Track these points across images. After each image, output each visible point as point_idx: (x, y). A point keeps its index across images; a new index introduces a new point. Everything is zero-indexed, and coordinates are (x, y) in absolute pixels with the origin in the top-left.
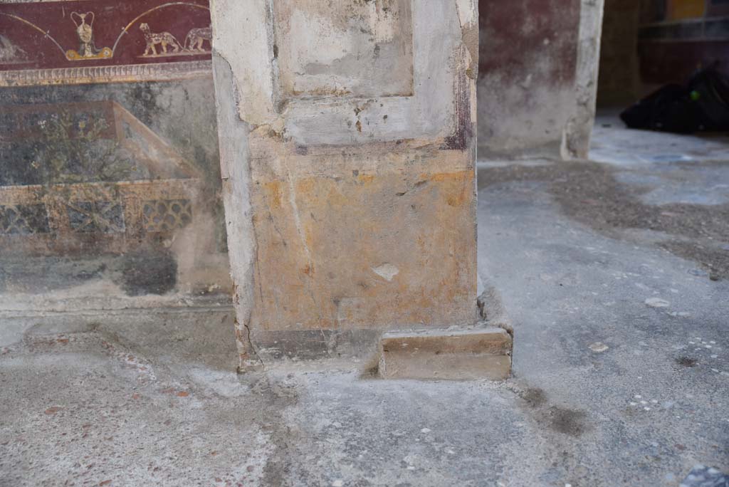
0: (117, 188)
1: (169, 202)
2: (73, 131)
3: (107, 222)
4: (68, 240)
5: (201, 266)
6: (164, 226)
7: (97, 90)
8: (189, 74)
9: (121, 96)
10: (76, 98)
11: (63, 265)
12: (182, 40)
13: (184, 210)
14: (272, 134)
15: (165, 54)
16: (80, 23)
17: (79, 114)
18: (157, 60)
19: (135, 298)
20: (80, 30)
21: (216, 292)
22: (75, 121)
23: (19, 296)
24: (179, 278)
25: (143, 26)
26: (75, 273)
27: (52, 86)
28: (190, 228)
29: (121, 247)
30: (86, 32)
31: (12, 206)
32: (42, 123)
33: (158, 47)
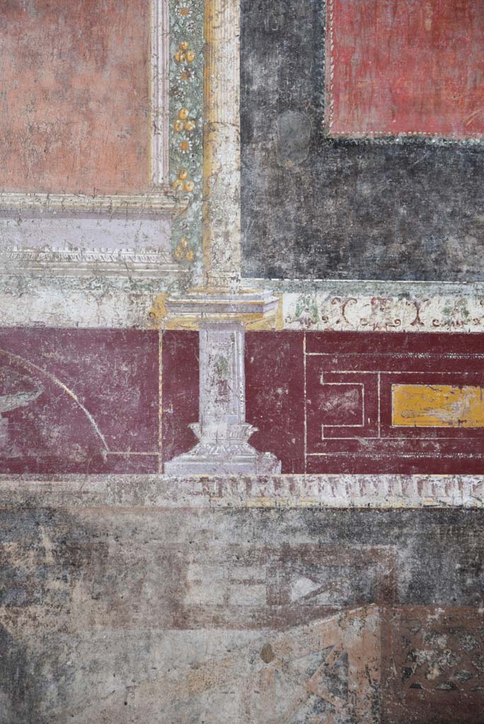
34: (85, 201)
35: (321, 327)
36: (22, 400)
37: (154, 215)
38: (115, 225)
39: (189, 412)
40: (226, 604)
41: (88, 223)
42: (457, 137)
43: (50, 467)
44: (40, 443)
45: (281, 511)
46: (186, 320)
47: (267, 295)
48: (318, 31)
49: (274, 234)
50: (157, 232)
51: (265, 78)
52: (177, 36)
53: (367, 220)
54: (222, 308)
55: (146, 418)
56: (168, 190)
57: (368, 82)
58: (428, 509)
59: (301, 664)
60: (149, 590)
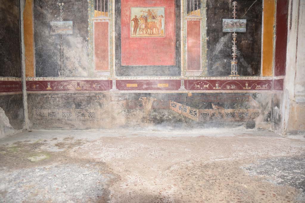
0: (248, 110)
1: (256, 113)
3: (245, 116)
4: (238, 119)
5: (260, 124)
6: (254, 117)
7: (247, 94)
8: (262, 92)
9: (251, 95)
10: (244, 95)
11: (236, 123)
13: (258, 114)
14: (293, 101)
15: (259, 89)
17: (244, 97)
18: (257, 89)
19: (248, 130)
20: (246, 84)
21: (261, 129)
22: (243, 99)
23: (227, 129)
24: (256, 126)
25: (256, 84)
26: (238, 125)
27: (240, 93)
28: (259, 117)
29: (246, 120)
30: (247, 85)
31: (229, 112)
32: (237, 99)
33: (258, 87)
35: (121, 80)
36: (100, 85)
37: (109, 72)
38: (106, 73)
39: (112, 86)
40: (115, 100)
41: (104, 72)
42: (131, 65)
43: (102, 90)
44: (101, 88)
45: (119, 93)
46: (111, 79)
47: (117, 77)
48: (121, 58)
49: (118, 73)
50: (109, 73)
51: (117, 62)
52: (111, 59)
53: (124, 72)
54: (114, 78)
55: (109, 86)
56: (110, 70)
57: (124, 62)
58: (129, 93)
59: (120, 104)
60: (109, 99)
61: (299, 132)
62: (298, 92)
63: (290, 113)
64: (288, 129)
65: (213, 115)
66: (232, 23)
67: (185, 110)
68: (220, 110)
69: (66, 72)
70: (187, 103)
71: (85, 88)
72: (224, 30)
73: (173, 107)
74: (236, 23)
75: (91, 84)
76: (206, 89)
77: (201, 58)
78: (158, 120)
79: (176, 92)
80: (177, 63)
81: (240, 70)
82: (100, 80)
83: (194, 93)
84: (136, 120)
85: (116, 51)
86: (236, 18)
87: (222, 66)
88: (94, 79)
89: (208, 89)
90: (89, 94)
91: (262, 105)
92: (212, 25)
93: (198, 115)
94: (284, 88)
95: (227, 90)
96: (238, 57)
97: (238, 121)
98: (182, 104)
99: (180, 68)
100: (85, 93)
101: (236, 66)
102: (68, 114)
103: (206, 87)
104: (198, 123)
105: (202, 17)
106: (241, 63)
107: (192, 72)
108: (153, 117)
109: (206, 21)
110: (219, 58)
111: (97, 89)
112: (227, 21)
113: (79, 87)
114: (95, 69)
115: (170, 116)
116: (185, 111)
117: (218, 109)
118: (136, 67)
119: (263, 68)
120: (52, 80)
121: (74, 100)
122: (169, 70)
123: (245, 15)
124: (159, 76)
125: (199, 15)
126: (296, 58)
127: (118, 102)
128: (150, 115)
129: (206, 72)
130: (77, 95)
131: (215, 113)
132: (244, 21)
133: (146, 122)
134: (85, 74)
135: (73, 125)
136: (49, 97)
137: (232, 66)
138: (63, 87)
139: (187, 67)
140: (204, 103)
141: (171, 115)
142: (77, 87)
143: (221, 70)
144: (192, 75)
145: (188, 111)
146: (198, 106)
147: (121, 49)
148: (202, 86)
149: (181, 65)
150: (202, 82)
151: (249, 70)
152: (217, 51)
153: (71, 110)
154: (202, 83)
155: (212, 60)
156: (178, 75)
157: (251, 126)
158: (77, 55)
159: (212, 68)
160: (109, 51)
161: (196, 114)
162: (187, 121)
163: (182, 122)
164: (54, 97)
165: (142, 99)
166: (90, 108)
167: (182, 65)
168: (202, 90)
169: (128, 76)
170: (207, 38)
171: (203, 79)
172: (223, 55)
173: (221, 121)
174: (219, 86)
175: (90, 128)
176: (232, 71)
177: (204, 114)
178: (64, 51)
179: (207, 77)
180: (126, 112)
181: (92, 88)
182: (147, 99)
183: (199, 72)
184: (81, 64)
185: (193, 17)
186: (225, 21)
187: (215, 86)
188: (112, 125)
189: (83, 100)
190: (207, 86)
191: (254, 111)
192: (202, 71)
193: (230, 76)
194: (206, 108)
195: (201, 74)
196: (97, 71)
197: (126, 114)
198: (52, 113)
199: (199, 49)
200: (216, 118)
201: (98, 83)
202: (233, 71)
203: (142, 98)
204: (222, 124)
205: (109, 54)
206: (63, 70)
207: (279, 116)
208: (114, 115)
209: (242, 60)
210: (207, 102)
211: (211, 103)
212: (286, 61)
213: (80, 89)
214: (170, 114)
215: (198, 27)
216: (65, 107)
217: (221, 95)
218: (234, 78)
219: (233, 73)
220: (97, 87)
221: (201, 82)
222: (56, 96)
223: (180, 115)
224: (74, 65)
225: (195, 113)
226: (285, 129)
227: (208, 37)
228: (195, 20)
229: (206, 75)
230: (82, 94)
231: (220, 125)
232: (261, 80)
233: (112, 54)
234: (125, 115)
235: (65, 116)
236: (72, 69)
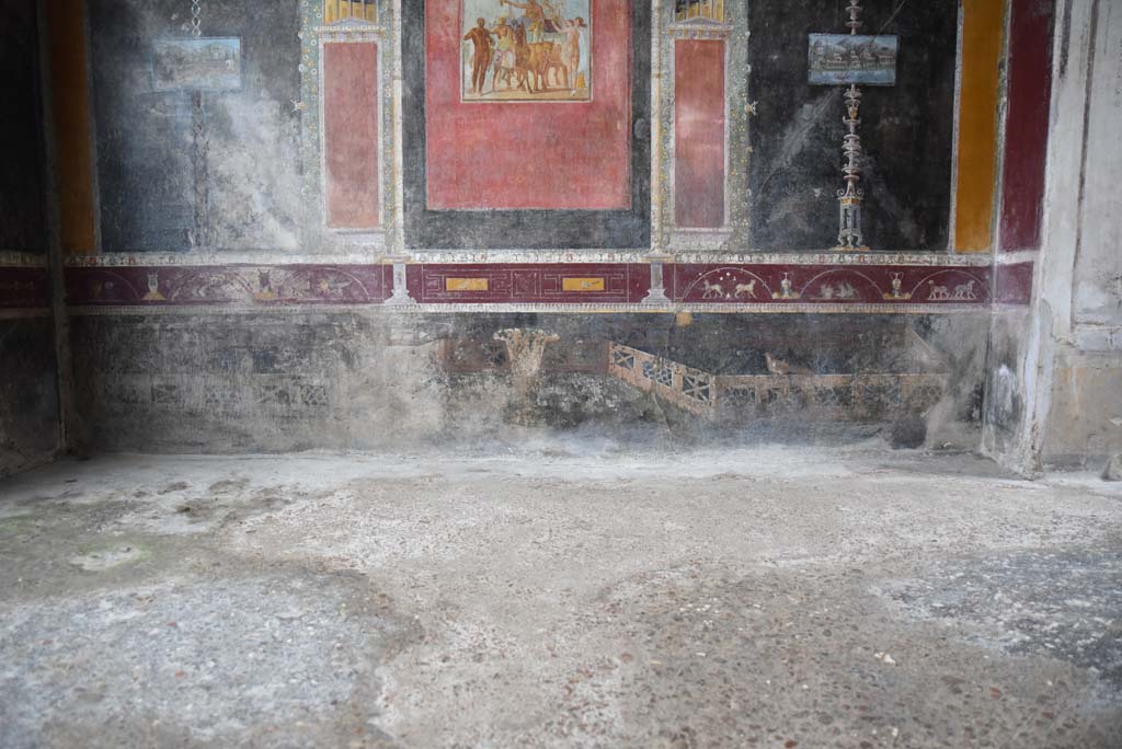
0: (899, 378)
1: (929, 388)
2: (878, 342)
3: (888, 401)
4: (861, 411)
5: (942, 430)
6: (923, 403)
7: (898, 317)
8: (953, 311)
9: (911, 321)
10: (884, 321)
11: (855, 428)
12: (952, 291)
13: (937, 393)
14: (1069, 344)
15: (941, 298)
16: (894, 278)
17: (884, 331)
18: (935, 302)
19: (897, 451)
20: (894, 282)
21: (948, 447)
22: (881, 335)
23: (822, 449)
24: (927, 438)
25: (931, 282)
26: (862, 433)
27: (871, 314)
28: (939, 405)
29: (894, 416)
30: (896, 283)
31: (830, 387)
32: (860, 336)
33: (938, 295)
34: (362, 229)
35: (427, 263)
36: (346, 284)
37: (380, 233)
38: (370, 236)
39: (391, 287)
40: (402, 339)
41: (363, 236)
42: (463, 209)
43: (354, 302)
44: (351, 295)
45: (417, 314)
46: (389, 261)
47: (412, 254)
48: (425, 181)
49: (413, 237)
50: (381, 237)
51: (410, 194)
52: (386, 183)
53: (439, 232)
54: (399, 258)
55: (379, 289)
56: (384, 226)
57: (438, 194)
58: (457, 313)
59: (423, 355)
60: (381, 335)
61: (1084, 459)
62: (1087, 311)
63: (1056, 392)
64: (1045, 448)
65: (772, 395)
66: (843, 49)
67: (665, 379)
68: (795, 379)
69: (218, 234)
70: (673, 349)
71: (289, 294)
72: (815, 77)
73: (620, 368)
74: (859, 50)
75: (314, 281)
76: (746, 298)
77: (726, 182)
78: (564, 415)
79: (634, 308)
80: (637, 199)
81: (872, 228)
82: (345, 265)
83: (699, 314)
84: (484, 416)
85: (405, 155)
86: (859, 32)
87: (804, 214)
88: (323, 260)
89: (753, 301)
90: (304, 316)
91: (950, 359)
92: (770, 57)
93: (713, 395)
94: (1033, 295)
95: (824, 302)
96: (865, 180)
97: (864, 420)
98: (655, 354)
99: (649, 218)
100: (289, 315)
101: (858, 215)
102: (228, 394)
103: (746, 292)
104: (715, 427)
105: (732, 28)
106: (876, 202)
107: (691, 233)
108: (545, 403)
109: (746, 43)
110: (794, 184)
111: (334, 299)
112: (825, 43)
113: (266, 288)
114: (328, 224)
115: (608, 401)
116: (667, 380)
117: (789, 373)
118: (484, 214)
119: (958, 220)
120: (164, 265)
121: (249, 338)
122: (607, 228)
123: (892, 18)
124: (571, 251)
125: (718, 18)
126: (1082, 182)
127: (416, 348)
128: (533, 396)
129: (745, 236)
130: (259, 321)
131: (777, 389)
132: (890, 43)
133: (522, 423)
134: (289, 240)
135: (246, 436)
136: (153, 331)
137: (842, 213)
138: (208, 289)
139: (673, 218)
140: (738, 353)
141: (615, 397)
142: (261, 291)
143: (799, 227)
144: (694, 245)
145: (676, 381)
146: (716, 363)
147: (423, 147)
148: (728, 287)
149: (653, 208)
150: (728, 274)
151: (907, 228)
152: (786, 157)
153: (240, 378)
154: (731, 277)
155: (766, 189)
156: (640, 246)
157: (910, 437)
158: (261, 169)
159: (768, 221)
160: (381, 154)
161: (706, 392)
162: (674, 419)
163: (654, 421)
164: (172, 330)
165: (506, 336)
166: (308, 371)
167: (655, 208)
168: (728, 301)
169: (450, 250)
170: (750, 108)
171: (735, 260)
172: (809, 170)
173: (801, 420)
174: (793, 289)
175: (310, 446)
176: (842, 233)
177: (736, 391)
178: (210, 155)
179: (750, 254)
180: (444, 386)
181: (317, 296)
182: (523, 335)
183: (720, 233)
184: (274, 202)
185: (698, 27)
186: (816, 43)
187: (779, 290)
188: (393, 434)
189: (281, 339)
190: (750, 287)
191: (923, 380)
192: (731, 230)
193: (836, 252)
194: (743, 370)
195: (725, 243)
196: (337, 230)
197: (444, 392)
198: (164, 390)
199: (718, 148)
200: (783, 408)
201: (339, 274)
202: (847, 232)
203: (506, 331)
204: (803, 430)
205: (381, 164)
206: (206, 224)
207: (1016, 400)
208: (399, 394)
209: (879, 190)
210: (746, 349)
211: (762, 351)
212: (1042, 195)
213: (270, 297)
214: (610, 391)
215: (717, 66)
216: (213, 367)
217: (799, 321)
218: (848, 259)
219: (845, 238)
220: (334, 291)
221: (727, 271)
222: (178, 325)
223: (646, 395)
224: (247, 209)
225: (704, 387)
226: (1037, 448)
227: (755, 103)
228: (704, 38)
229: (744, 246)
230: (278, 319)
231: (794, 434)
232: (951, 265)
233: (390, 167)
234: (443, 396)
235: (216, 401)
236: (241, 222)
